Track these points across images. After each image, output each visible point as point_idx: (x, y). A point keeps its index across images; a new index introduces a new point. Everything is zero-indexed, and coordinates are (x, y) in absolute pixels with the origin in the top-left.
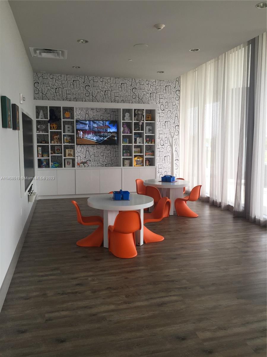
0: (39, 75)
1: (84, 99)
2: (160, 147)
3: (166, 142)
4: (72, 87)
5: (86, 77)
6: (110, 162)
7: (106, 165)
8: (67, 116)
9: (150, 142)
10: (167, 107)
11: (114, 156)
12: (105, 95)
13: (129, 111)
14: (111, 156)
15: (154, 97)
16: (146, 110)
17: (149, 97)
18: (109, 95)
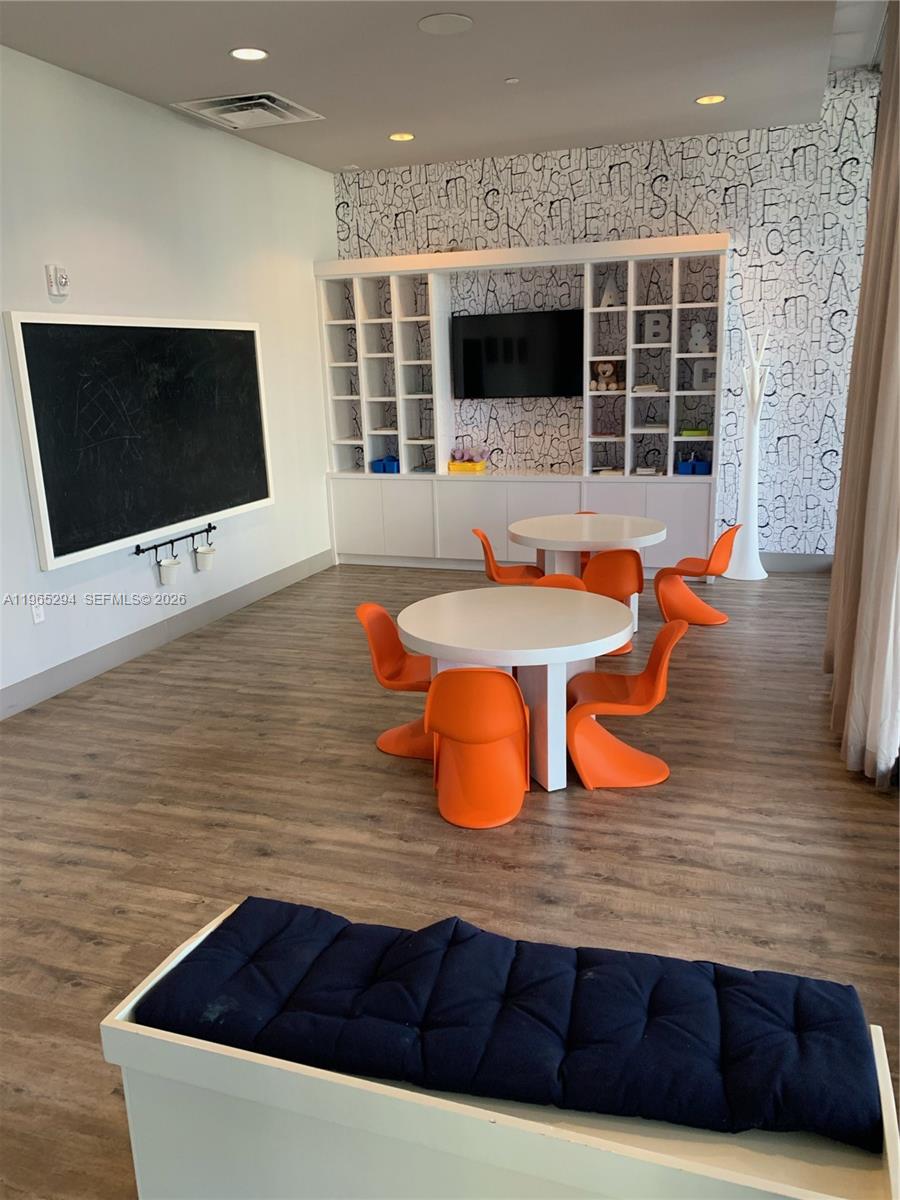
0: (349, 178)
1: (481, 242)
3: (788, 381)
5: (488, 161)
6: (567, 458)
7: (552, 465)
10: (795, 237)
14: (571, 436)
15: (741, 203)
16: (682, 260)
17: (718, 206)
18: (565, 216)
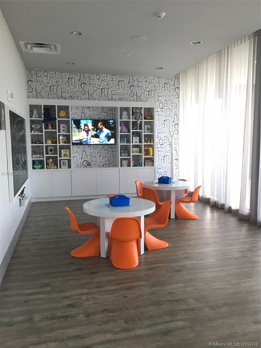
0: (33, 72)
1: (80, 98)
2: (159, 146)
3: (166, 141)
4: (67, 85)
5: (82, 74)
6: (108, 163)
7: (103, 165)
8: (62, 115)
9: (149, 142)
10: (166, 105)
11: (112, 156)
12: (101, 93)
13: (127, 109)
14: (109, 156)
15: (153, 95)
16: (144, 108)
17: (147, 95)
18: (106, 93)
